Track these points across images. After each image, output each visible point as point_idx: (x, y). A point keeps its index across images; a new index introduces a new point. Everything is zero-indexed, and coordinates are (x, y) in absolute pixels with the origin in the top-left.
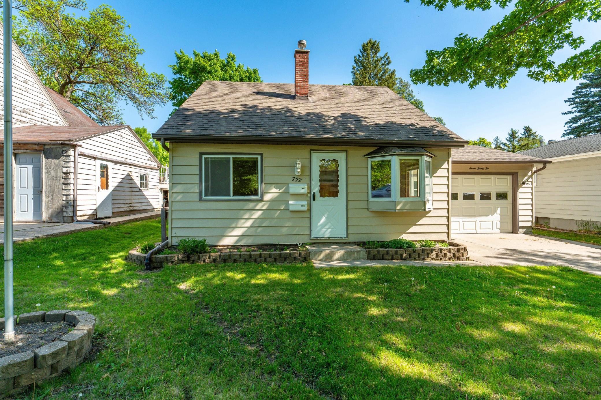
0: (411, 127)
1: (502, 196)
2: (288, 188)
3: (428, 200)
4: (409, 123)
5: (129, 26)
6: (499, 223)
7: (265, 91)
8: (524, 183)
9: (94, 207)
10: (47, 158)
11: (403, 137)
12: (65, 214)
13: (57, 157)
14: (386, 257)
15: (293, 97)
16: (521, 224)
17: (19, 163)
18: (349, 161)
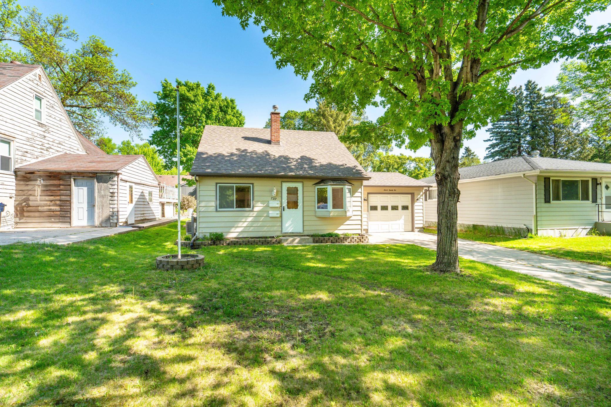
0: (341, 167)
1: (405, 208)
2: (268, 203)
3: (349, 211)
4: (341, 163)
5: (116, 55)
6: (403, 226)
7: (250, 136)
8: (417, 200)
9: (126, 217)
10: (98, 182)
11: (335, 174)
12: (111, 221)
13: (106, 182)
14: (323, 241)
15: (269, 142)
16: (416, 226)
17: (77, 185)
18: (305, 188)
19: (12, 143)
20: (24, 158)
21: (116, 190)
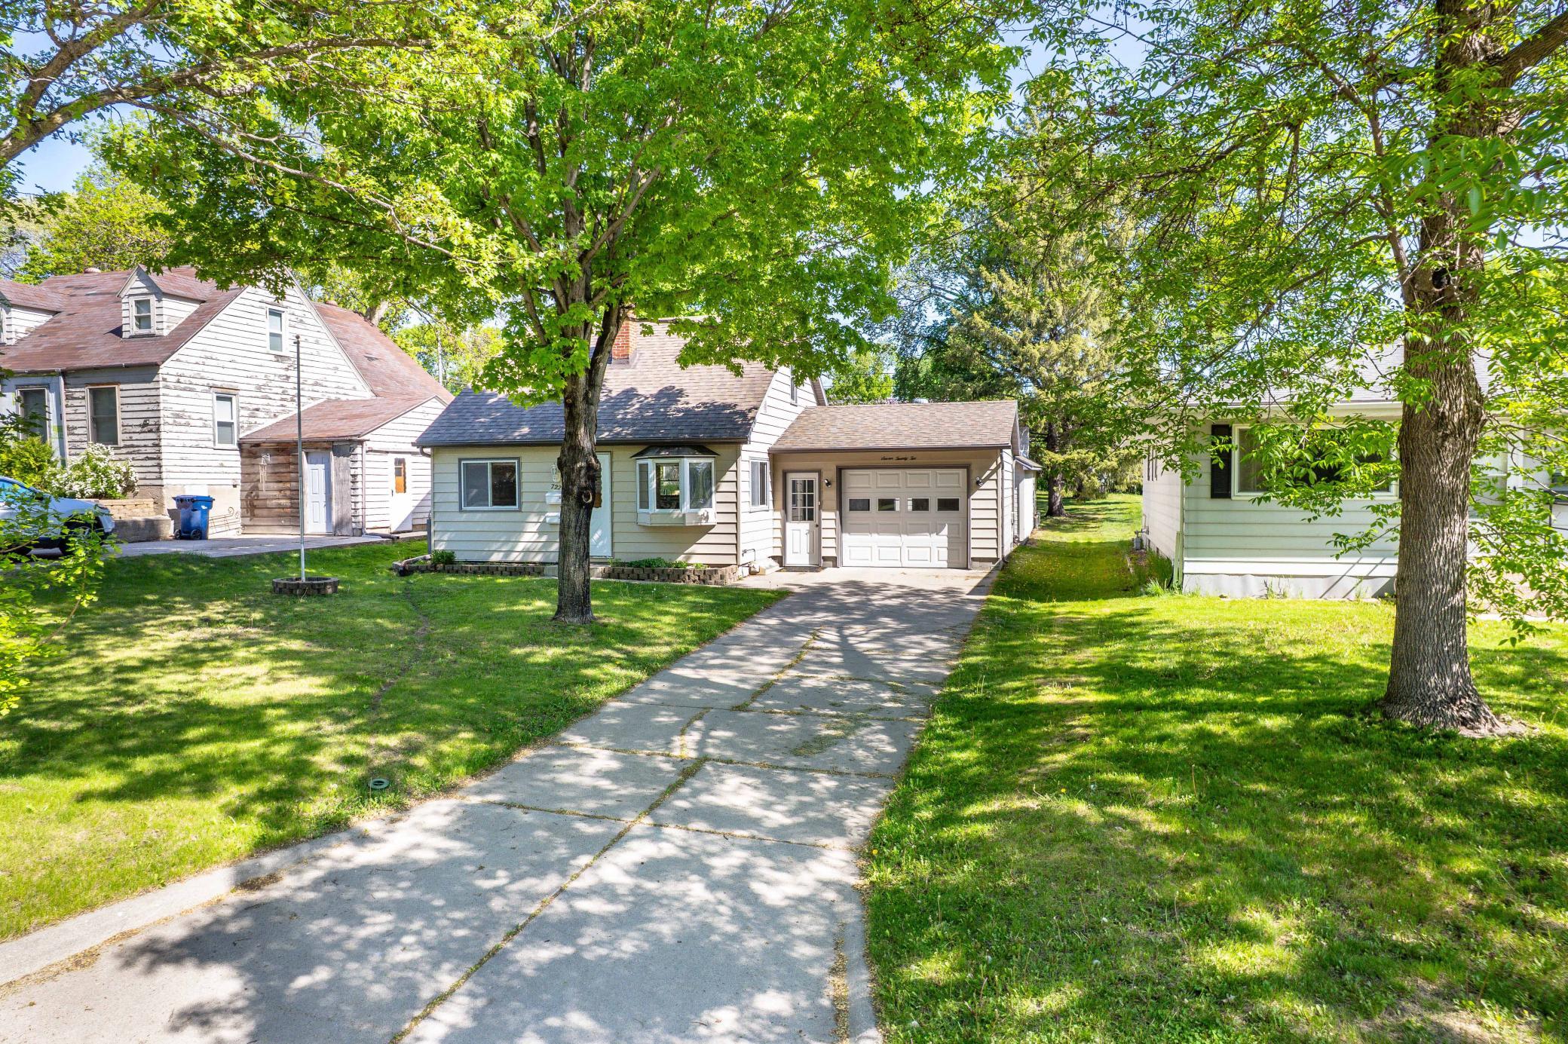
1: (948, 505)
2: (545, 496)
6: (946, 550)
8: (983, 483)
9: (388, 518)
10: (336, 457)
12: (354, 526)
13: (345, 456)
14: (622, 576)
16: (974, 554)
17: (309, 463)
18: (614, 464)
19: (234, 398)
20: (253, 420)
21: (359, 471)
